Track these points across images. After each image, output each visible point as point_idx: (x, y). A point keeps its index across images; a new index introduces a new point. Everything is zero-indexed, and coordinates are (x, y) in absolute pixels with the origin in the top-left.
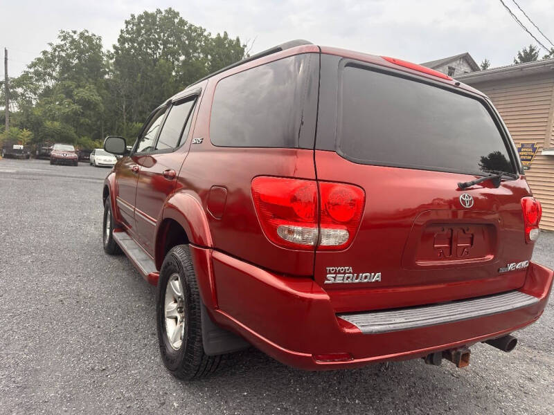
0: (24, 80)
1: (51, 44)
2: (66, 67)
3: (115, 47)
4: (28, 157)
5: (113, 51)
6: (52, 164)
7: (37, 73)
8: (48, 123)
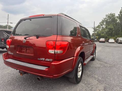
0: (98, 27)
1: (103, 18)
2: (107, 22)
3: (119, 15)
4: (97, 41)
5: (118, 16)
6: (100, 42)
7: (101, 25)
8: (102, 34)
